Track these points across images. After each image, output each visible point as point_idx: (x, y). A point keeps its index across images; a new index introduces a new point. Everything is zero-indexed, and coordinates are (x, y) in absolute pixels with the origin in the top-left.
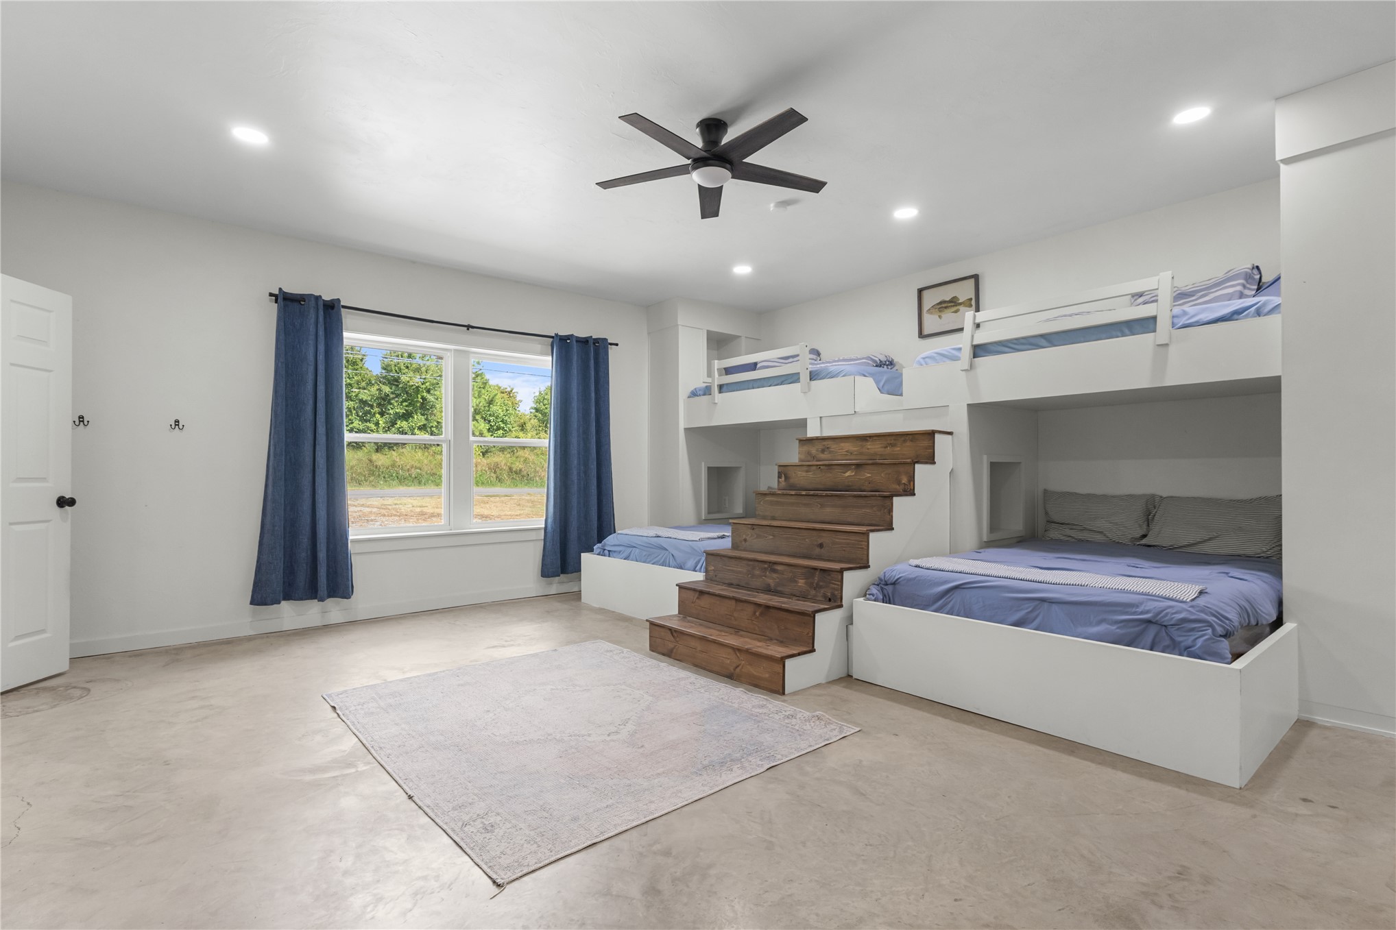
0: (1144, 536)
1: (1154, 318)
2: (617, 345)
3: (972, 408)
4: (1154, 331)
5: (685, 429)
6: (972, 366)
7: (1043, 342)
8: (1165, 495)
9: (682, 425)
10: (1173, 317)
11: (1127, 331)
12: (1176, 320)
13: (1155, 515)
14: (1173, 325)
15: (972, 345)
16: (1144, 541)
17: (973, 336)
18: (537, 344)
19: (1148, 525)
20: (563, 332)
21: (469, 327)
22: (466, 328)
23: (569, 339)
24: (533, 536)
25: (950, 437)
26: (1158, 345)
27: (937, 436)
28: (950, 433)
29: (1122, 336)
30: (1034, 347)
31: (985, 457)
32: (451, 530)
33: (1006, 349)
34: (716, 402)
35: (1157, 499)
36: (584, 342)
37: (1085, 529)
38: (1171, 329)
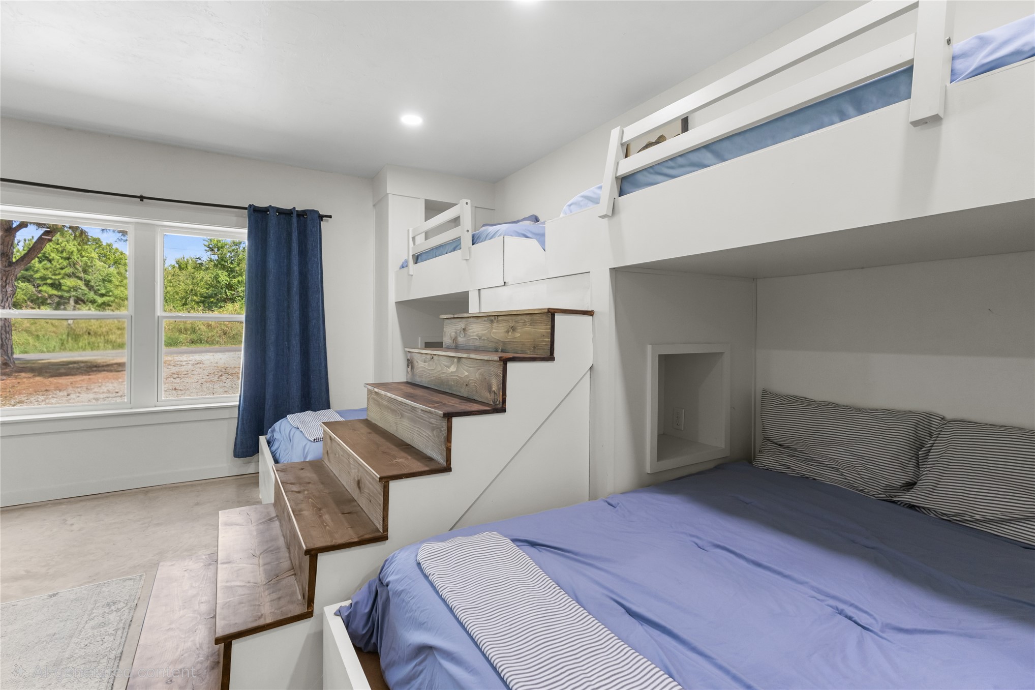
0: (910, 486)
1: (907, 71)
2: (330, 217)
3: (617, 273)
4: (909, 97)
5: (396, 303)
6: (614, 210)
7: (707, 156)
8: (949, 416)
9: (393, 298)
10: (954, 58)
11: (850, 110)
12: (960, 65)
13: (929, 451)
14: (954, 75)
15: (617, 178)
16: (907, 497)
17: (617, 164)
18: (231, 215)
19: (918, 466)
20: (262, 203)
21: (142, 198)
22: (139, 199)
23: (268, 211)
24: (226, 414)
25: (589, 318)
26: (916, 124)
27: (558, 317)
28: (590, 313)
29: (842, 120)
30: (696, 169)
31: (649, 348)
32: (131, 408)
33: (659, 178)
34: (411, 273)
35: (936, 422)
36: (286, 214)
37: (811, 459)
38: (948, 84)
